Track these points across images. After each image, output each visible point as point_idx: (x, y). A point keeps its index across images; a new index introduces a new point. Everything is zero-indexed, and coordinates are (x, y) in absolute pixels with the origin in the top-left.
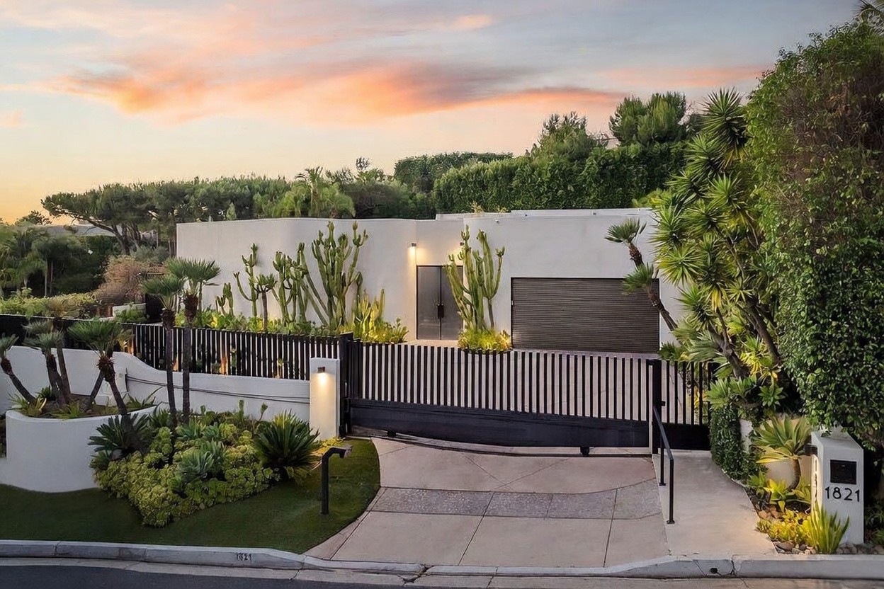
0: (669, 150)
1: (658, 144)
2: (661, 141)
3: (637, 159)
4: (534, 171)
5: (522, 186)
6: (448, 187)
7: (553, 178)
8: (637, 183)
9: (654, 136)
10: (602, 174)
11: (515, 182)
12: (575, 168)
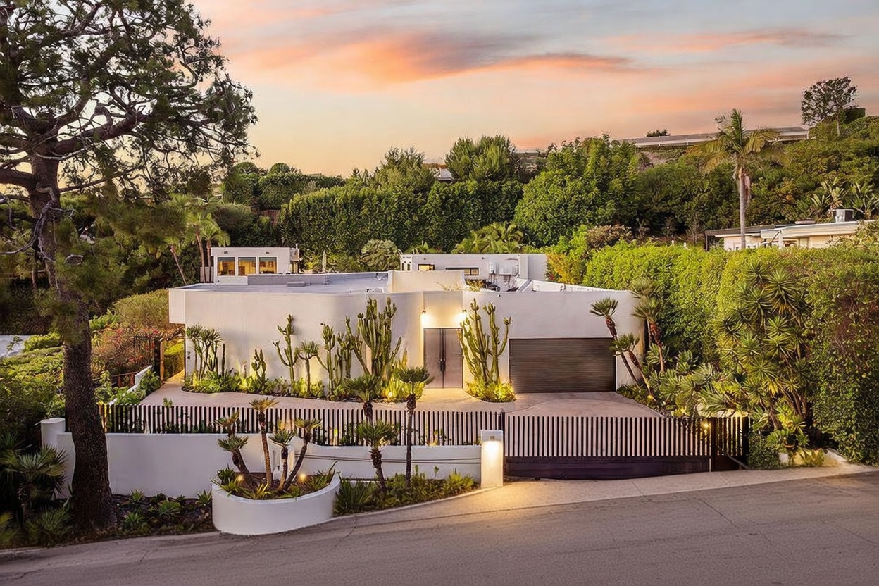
0: (500, 188)
1: (490, 182)
2: (493, 179)
3: (474, 195)
4: (381, 201)
5: (371, 215)
6: (296, 214)
7: (400, 209)
8: (473, 216)
9: (487, 175)
10: (443, 207)
11: (365, 210)
12: (419, 200)
